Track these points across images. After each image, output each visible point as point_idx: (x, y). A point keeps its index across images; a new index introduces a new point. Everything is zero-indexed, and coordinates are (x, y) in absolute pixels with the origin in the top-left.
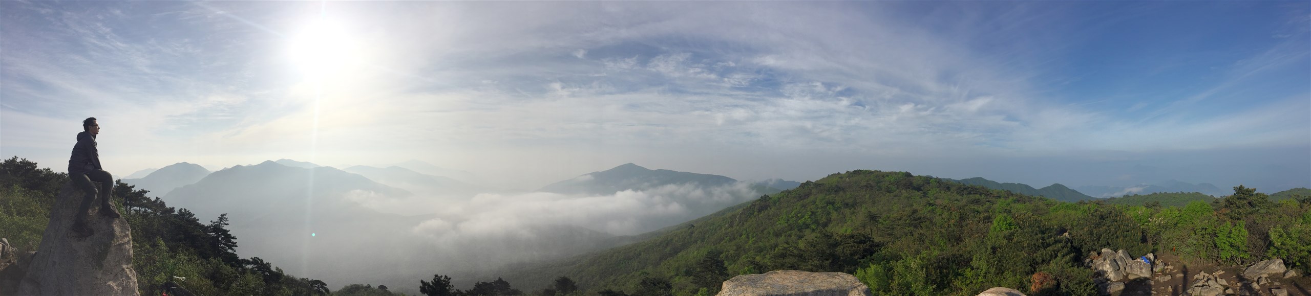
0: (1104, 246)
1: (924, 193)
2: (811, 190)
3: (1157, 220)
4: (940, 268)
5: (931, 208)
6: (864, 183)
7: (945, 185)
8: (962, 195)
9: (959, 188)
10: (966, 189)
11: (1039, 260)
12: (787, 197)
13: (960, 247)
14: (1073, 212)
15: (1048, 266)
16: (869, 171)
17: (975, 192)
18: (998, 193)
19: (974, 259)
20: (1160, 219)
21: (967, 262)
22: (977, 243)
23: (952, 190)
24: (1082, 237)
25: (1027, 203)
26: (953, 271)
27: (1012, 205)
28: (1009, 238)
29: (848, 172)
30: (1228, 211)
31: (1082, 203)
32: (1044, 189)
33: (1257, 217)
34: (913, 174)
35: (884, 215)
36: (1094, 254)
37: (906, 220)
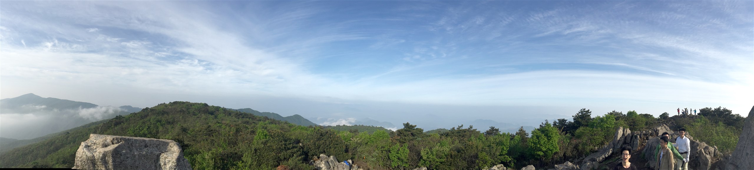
0: (322, 153)
1: (215, 116)
2: (148, 113)
3: (355, 140)
4: (223, 160)
5: (219, 125)
6: (179, 109)
7: (228, 112)
8: (239, 118)
9: (237, 114)
10: (241, 114)
11: (282, 158)
12: (134, 117)
13: (236, 148)
14: (305, 132)
15: (288, 162)
16: (182, 102)
17: (246, 117)
18: (259, 118)
19: (244, 156)
20: (358, 139)
21: (240, 158)
22: (246, 146)
23: (232, 115)
24: (309, 146)
25: (277, 125)
26: (231, 162)
27: (268, 125)
28: (265, 143)
29: (170, 102)
30: (399, 138)
31: (311, 127)
32: (288, 117)
33: (415, 143)
34: (209, 105)
35: (191, 129)
36: (316, 157)
37: (204, 132)
